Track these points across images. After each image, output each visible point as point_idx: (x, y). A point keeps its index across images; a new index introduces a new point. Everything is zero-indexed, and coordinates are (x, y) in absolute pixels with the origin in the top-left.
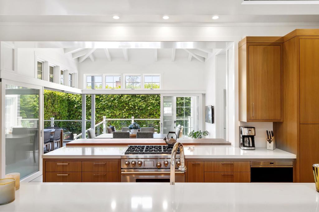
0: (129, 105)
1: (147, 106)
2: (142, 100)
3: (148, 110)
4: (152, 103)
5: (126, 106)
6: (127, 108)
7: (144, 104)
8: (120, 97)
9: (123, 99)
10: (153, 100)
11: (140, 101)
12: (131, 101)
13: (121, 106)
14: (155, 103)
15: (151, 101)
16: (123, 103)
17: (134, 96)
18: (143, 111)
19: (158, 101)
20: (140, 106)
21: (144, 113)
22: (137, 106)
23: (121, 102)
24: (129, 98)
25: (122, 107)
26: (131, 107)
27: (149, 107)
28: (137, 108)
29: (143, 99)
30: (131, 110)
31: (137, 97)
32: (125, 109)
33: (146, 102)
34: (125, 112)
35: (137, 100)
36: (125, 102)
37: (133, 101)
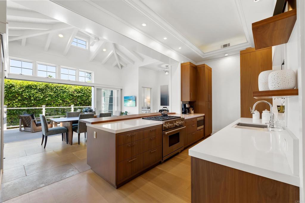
0: (23, 96)
1: (45, 97)
2: (39, 92)
3: (45, 100)
4: (50, 94)
5: (18, 97)
6: (19, 98)
7: (41, 95)
8: (10, 88)
9: (14, 89)
10: (51, 92)
11: (37, 92)
12: (25, 92)
13: (11, 97)
14: (53, 95)
15: (49, 93)
16: (13, 93)
17: (29, 87)
18: (39, 101)
19: (57, 93)
20: (37, 97)
21: (41, 103)
22: (33, 97)
23: (11, 93)
24: (23, 89)
25: (13, 97)
26: (26, 98)
27: (47, 98)
28: (32, 98)
29: (41, 91)
30: (24, 100)
31: (33, 89)
32: (16, 99)
33: (44, 93)
34: (16, 102)
35: (33, 92)
36: (17, 92)
37: (28, 92)
